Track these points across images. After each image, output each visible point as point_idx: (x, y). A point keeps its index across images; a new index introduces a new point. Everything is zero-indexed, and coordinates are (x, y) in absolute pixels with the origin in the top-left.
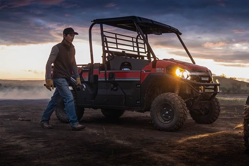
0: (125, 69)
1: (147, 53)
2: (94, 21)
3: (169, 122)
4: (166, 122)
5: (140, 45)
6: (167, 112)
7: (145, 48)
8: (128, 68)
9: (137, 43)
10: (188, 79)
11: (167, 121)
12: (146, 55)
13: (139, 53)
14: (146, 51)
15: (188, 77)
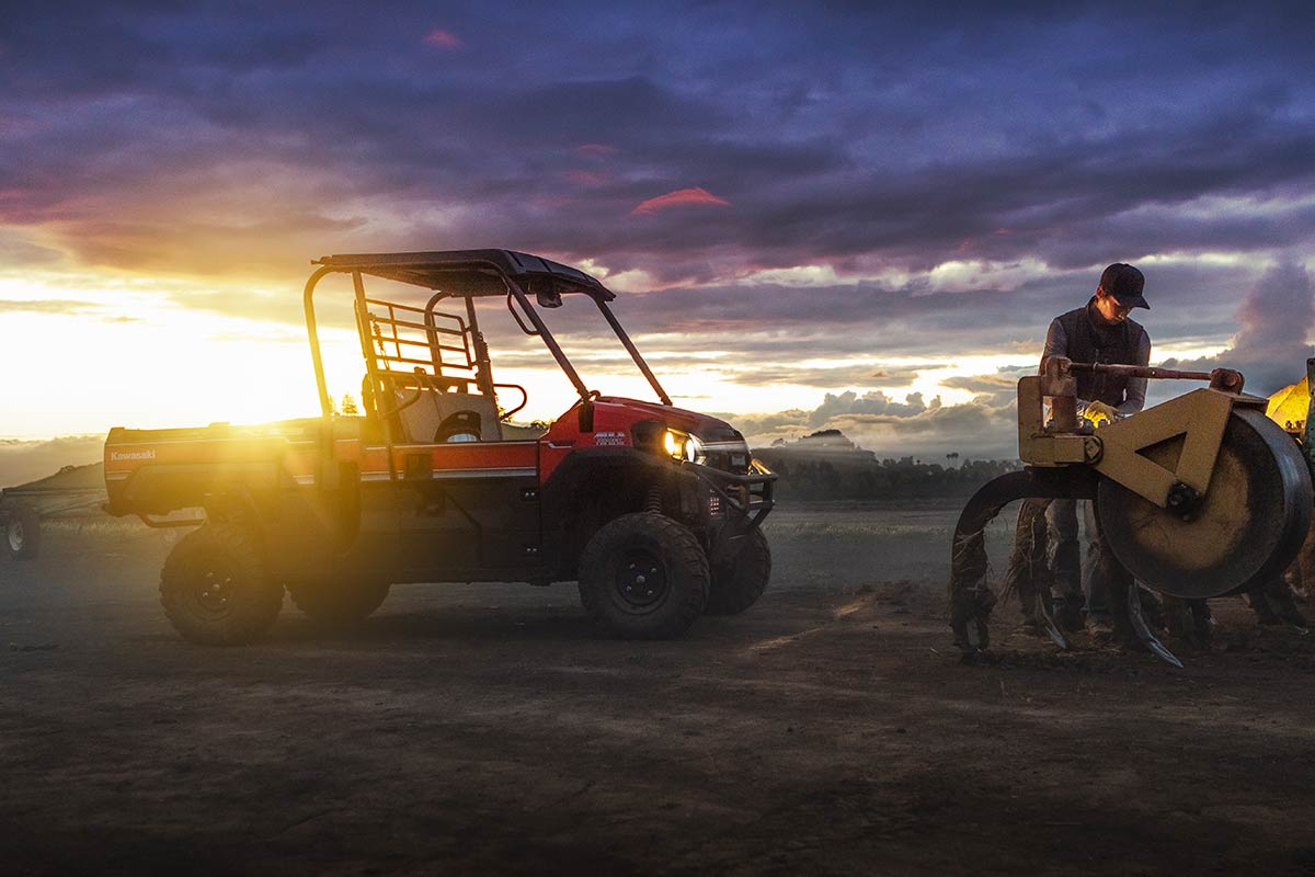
0: (456, 438)
1: (476, 369)
2: (324, 260)
3: (648, 609)
4: (641, 610)
5: (443, 339)
6: (642, 578)
7: (466, 350)
8: (466, 432)
9: (432, 331)
10: (699, 462)
11: (644, 606)
12: (471, 374)
13: (438, 371)
14: (473, 359)
15: (696, 456)
